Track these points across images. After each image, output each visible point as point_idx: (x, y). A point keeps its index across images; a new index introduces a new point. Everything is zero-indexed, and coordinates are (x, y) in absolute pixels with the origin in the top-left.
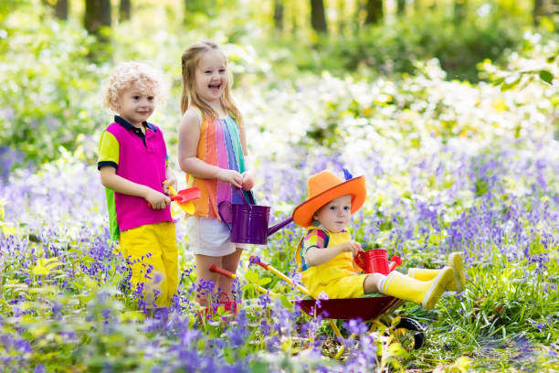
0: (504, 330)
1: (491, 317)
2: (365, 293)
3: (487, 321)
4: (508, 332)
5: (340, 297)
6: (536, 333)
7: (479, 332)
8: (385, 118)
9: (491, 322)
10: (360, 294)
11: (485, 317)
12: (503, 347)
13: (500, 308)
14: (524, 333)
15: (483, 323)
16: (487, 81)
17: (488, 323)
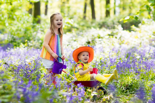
0: (128, 91)
1: (125, 88)
2: (91, 79)
3: (124, 88)
4: (129, 92)
5: (84, 81)
6: (137, 92)
7: (121, 91)
8: (106, 39)
9: (125, 89)
10: (89, 80)
11: (123, 88)
12: (127, 96)
13: (127, 85)
14: (133, 92)
15: (123, 89)
16: (133, 31)
17: (124, 89)
